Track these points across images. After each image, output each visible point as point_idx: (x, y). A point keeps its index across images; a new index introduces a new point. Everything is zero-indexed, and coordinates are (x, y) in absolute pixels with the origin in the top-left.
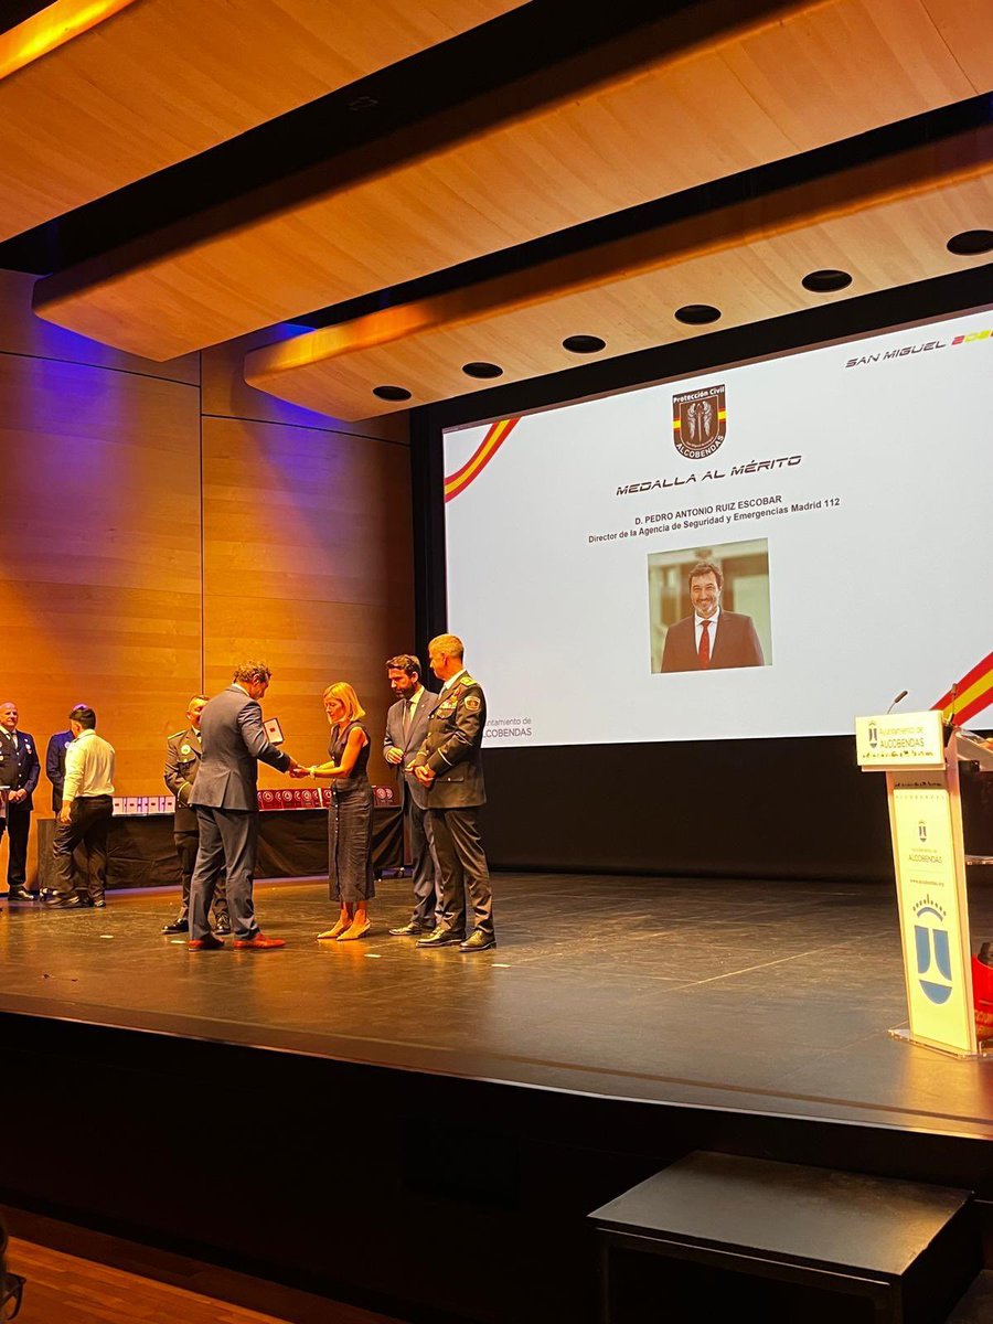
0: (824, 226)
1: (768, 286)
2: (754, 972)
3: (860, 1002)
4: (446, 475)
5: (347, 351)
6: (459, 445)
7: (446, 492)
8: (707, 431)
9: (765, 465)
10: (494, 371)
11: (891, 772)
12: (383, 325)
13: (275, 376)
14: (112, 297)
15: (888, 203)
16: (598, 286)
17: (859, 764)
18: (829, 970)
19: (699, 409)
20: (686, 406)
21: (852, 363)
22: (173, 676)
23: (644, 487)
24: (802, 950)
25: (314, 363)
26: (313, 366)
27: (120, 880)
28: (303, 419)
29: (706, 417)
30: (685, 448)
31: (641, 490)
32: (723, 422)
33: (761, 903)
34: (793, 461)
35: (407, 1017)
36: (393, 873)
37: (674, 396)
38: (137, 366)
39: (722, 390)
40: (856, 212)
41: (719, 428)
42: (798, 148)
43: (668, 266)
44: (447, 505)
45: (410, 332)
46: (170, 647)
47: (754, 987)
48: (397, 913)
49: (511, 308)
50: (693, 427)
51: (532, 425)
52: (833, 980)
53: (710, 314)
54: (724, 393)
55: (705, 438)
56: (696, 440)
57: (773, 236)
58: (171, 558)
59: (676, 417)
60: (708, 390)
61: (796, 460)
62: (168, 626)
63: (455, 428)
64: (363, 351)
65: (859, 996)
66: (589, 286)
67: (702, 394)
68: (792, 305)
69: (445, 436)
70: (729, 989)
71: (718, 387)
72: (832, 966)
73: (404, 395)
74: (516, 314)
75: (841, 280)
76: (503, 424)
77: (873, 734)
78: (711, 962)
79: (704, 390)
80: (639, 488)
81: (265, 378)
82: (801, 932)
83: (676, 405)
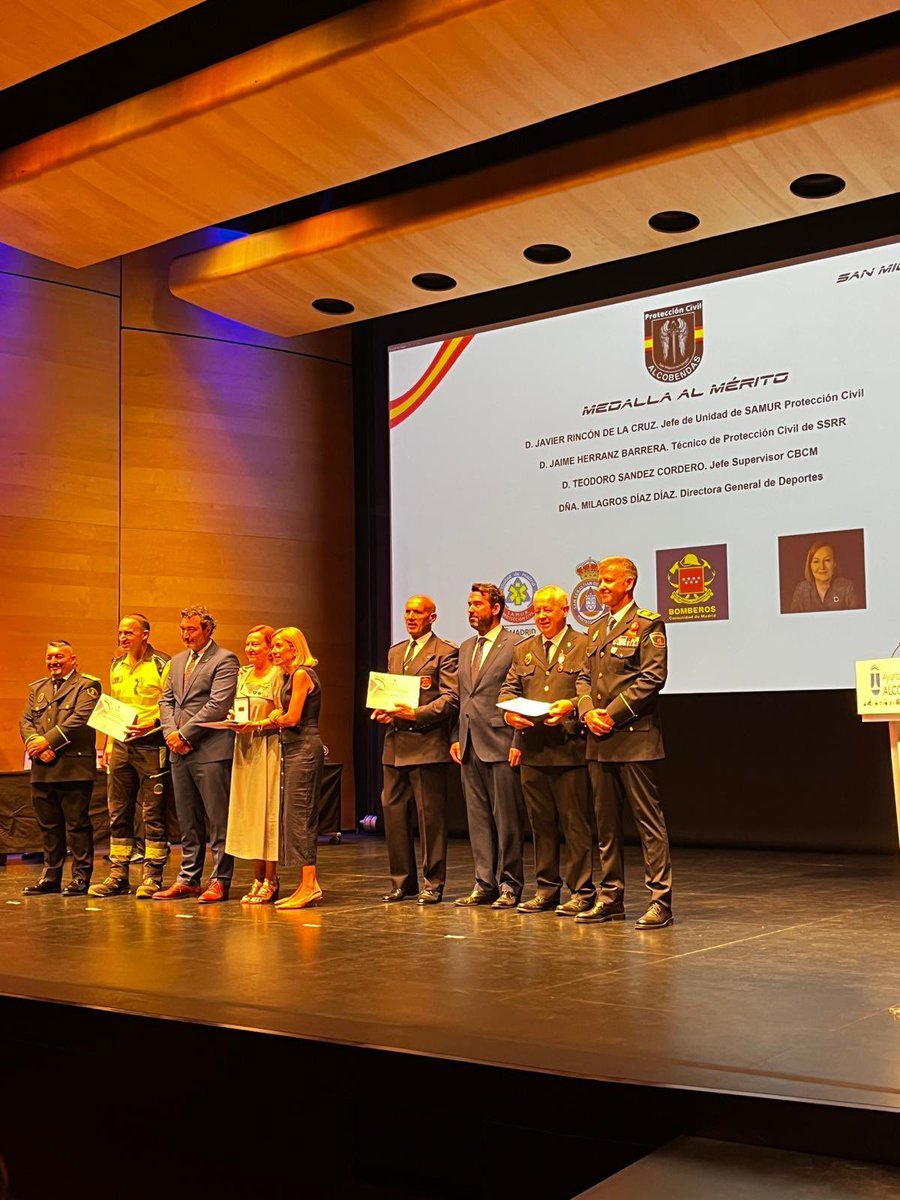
0: (815, 125)
1: (753, 192)
2: (735, 946)
3: (855, 979)
4: (392, 398)
5: (284, 259)
6: (406, 365)
7: (391, 417)
8: (682, 351)
9: (749, 382)
10: (446, 283)
11: (894, 722)
12: (325, 230)
13: (204, 287)
14: (26, 196)
15: (886, 100)
16: (564, 189)
17: (859, 712)
18: (820, 945)
19: (674, 327)
20: (660, 323)
21: (844, 278)
22: (87, 616)
23: (614, 406)
24: (788, 923)
25: (246, 272)
26: (245, 275)
27: (26, 842)
28: (235, 333)
29: (681, 336)
30: (658, 371)
31: (610, 409)
32: (700, 342)
33: (739, 875)
34: (779, 378)
35: (354, 991)
36: (327, 839)
37: (646, 313)
38: (49, 272)
39: (699, 307)
40: (852, 109)
41: (696, 348)
42: (789, 38)
43: (641, 167)
44: (393, 432)
45: (354, 238)
46: (83, 585)
47: (736, 962)
48: (335, 881)
49: (468, 212)
50: (666, 346)
51: (489, 344)
52: (824, 955)
53: (687, 221)
54: (701, 310)
55: (680, 359)
56: (669, 362)
57: (759, 136)
58: (86, 486)
59: (647, 336)
60: (684, 306)
61: (783, 377)
62: (80, 561)
63: (403, 345)
64: (304, 259)
65: (854, 973)
66: (554, 188)
67: (677, 311)
68: (777, 211)
69: (391, 354)
70: (708, 964)
71: (695, 303)
72: (823, 940)
73: (346, 308)
74: (473, 219)
75: (833, 185)
76: (456, 342)
77: (875, 679)
78: (688, 935)
79: (679, 307)
80: (607, 407)
81: (192, 289)
82: (785, 904)
83: (647, 322)
